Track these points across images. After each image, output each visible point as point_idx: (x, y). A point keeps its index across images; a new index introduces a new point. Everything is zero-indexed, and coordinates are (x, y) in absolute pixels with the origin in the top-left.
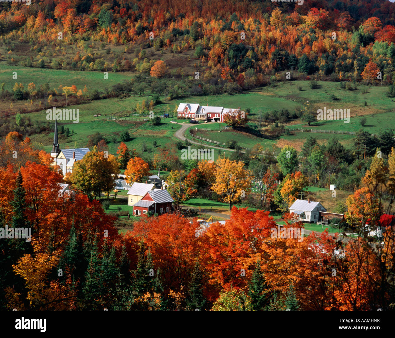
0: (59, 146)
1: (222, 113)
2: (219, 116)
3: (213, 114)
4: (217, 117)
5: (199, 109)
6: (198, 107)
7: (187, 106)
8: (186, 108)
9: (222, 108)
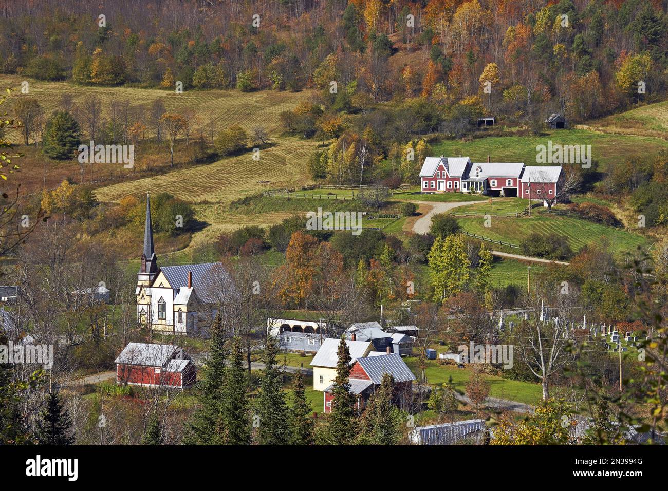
0: (155, 259)
1: (521, 177)
2: (515, 184)
3: (501, 180)
4: (511, 186)
5: (468, 168)
6: (468, 164)
7: (442, 163)
8: (441, 168)
9: (521, 165)
